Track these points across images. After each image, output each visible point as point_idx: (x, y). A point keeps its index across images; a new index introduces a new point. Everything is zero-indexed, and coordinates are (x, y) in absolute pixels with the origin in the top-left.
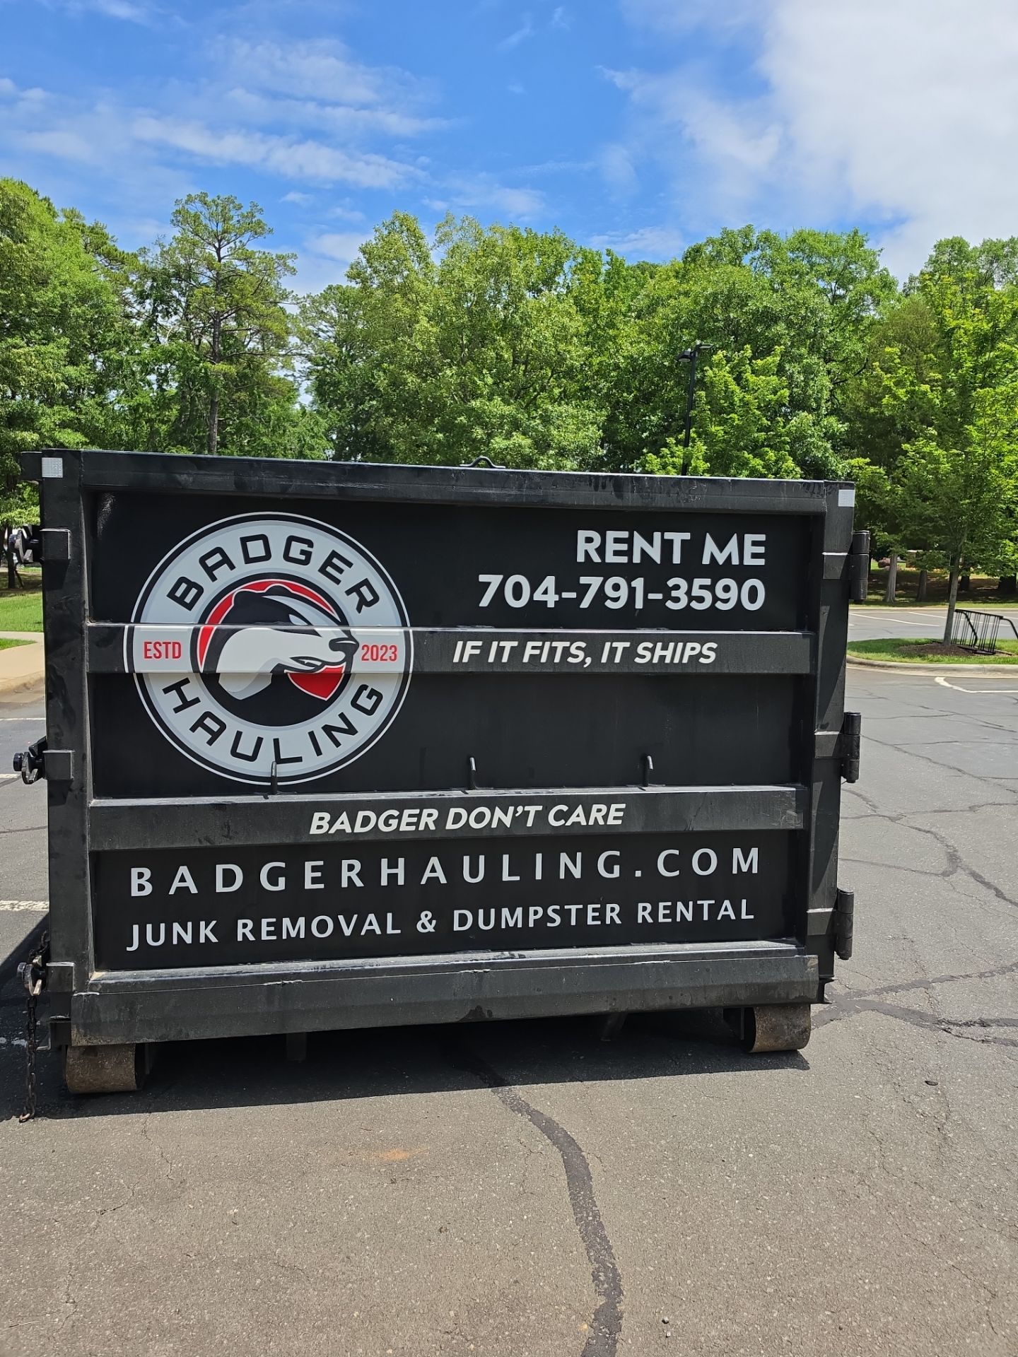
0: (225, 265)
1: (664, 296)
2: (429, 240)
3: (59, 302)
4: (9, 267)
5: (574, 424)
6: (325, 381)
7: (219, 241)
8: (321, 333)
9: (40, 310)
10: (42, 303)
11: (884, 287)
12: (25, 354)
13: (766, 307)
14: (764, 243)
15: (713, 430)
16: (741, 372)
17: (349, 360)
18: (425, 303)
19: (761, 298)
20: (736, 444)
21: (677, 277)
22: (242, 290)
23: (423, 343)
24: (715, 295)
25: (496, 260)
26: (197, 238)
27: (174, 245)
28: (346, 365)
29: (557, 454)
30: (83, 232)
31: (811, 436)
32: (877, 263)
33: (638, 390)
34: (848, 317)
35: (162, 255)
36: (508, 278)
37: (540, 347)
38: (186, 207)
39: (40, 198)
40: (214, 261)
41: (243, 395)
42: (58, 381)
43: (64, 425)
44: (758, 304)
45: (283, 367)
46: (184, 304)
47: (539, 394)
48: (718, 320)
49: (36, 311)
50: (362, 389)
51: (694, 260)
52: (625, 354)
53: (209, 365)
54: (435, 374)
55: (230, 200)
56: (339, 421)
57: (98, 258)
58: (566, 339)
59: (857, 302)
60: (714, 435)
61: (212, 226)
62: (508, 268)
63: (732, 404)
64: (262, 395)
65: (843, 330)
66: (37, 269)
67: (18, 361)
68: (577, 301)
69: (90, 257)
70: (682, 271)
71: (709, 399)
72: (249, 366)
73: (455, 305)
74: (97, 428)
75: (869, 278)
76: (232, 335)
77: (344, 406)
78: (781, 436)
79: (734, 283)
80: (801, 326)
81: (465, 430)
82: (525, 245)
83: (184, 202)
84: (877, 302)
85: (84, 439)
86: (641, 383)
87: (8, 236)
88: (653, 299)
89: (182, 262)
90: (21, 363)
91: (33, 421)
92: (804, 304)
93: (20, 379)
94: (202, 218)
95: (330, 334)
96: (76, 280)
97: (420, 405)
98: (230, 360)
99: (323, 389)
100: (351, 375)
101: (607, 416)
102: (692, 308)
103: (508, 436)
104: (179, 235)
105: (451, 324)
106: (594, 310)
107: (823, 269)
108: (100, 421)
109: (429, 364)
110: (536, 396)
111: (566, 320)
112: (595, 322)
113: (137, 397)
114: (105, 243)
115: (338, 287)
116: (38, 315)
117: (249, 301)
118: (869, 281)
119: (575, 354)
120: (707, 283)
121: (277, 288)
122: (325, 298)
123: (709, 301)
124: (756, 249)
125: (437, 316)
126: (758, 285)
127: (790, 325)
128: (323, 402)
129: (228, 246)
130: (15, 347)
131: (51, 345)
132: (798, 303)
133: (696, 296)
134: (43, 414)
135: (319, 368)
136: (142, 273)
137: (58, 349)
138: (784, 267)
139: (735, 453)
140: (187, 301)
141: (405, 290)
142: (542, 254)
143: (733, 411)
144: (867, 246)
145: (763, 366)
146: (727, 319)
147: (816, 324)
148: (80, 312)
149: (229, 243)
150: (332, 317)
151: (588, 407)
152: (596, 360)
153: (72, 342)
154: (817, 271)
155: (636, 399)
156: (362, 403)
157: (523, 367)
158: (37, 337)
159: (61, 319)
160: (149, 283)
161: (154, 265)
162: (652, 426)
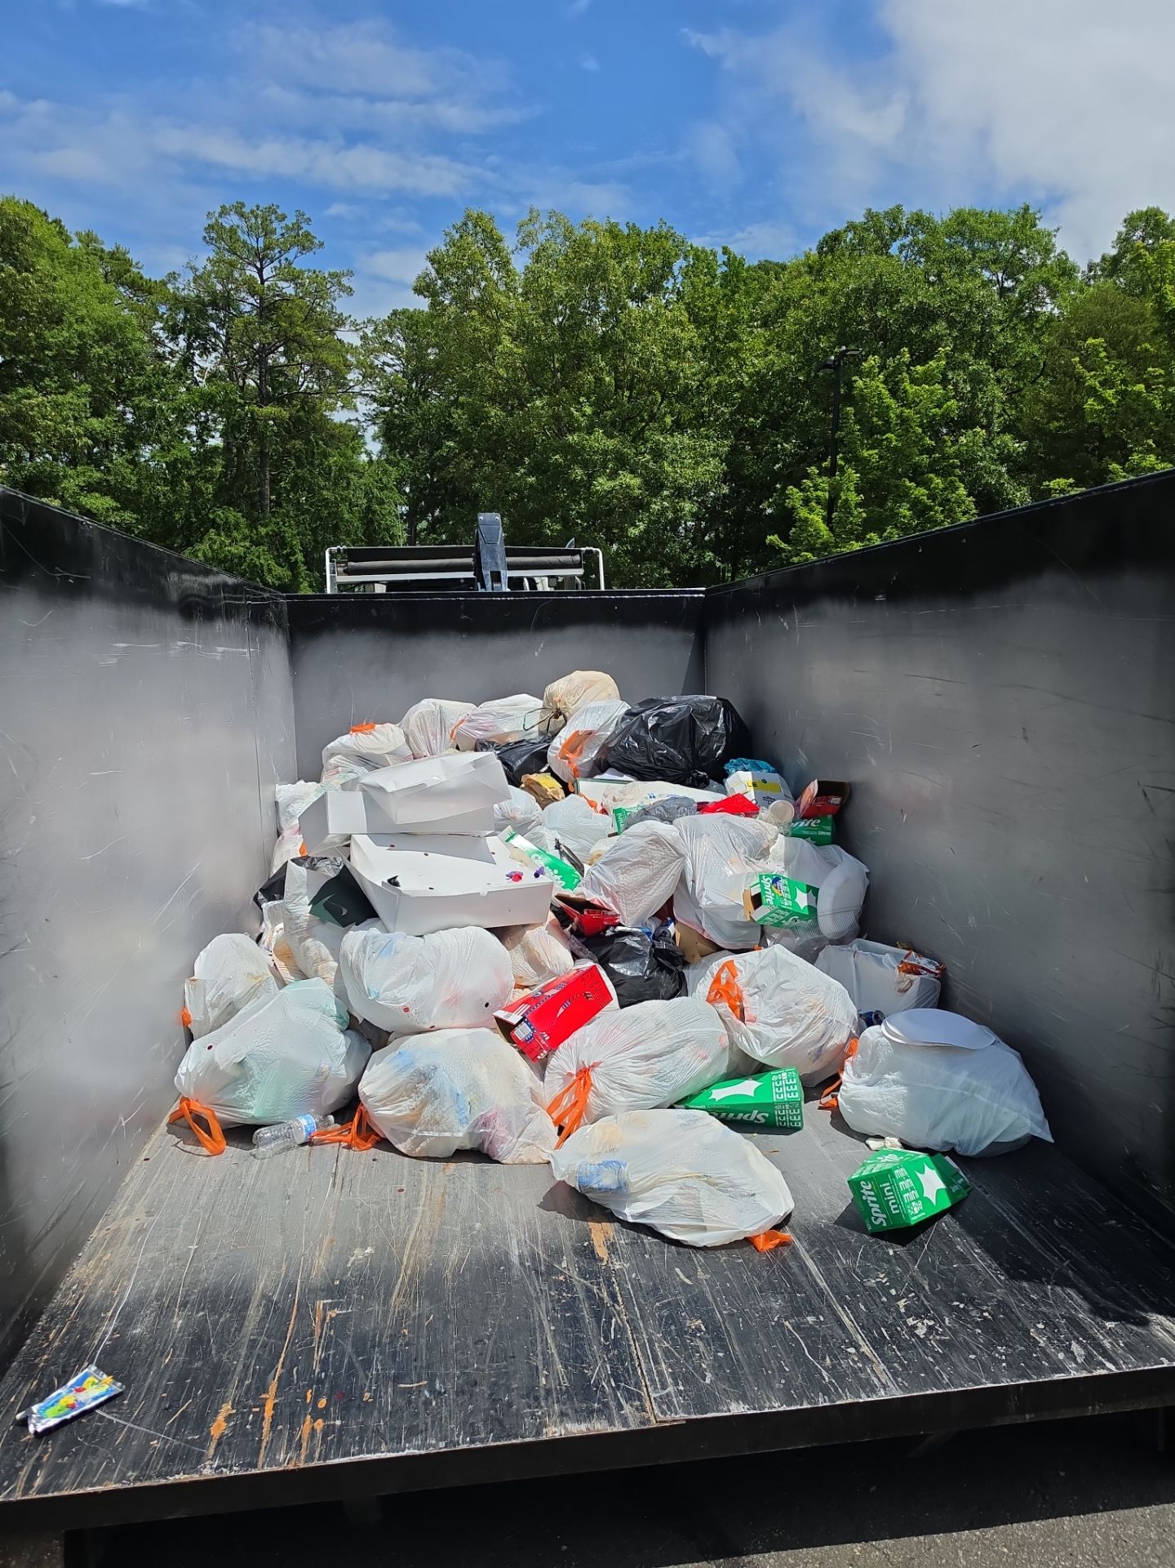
0: (269, 287)
1: (796, 296)
2: (509, 242)
3: (76, 342)
4: (14, 301)
5: (691, 458)
6: (393, 424)
7: (261, 261)
8: (386, 368)
9: (54, 352)
10: (56, 345)
11: (1063, 274)
12: (38, 405)
13: (921, 302)
14: (916, 226)
15: (866, 454)
16: (897, 383)
17: (420, 398)
18: (507, 319)
19: (915, 292)
20: (894, 471)
21: (810, 273)
22: (290, 316)
23: (506, 368)
24: (857, 290)
25: (590, 262)
26: (234, 257)
27: (209, 268)
28: (418, 404)
29: (673, 494)
30: (101, 258)
31: (982, 459)
32: (1054, 245)
33: (766, 412)
34: (1021, 313)
35: (195, 281)
36: (606, 284)
37: (647, 367)
38: (220, 221)
39: (50, 220)
40: (256, 283)
41: (298, 444)
42: (79, 436)
43: (90, 488)
44: (912, 300)
45: (343, 407)
46: (224, 338)
47: (647, 424)
48: (862, 323)
49: (50, 354)
50: (438, 430)
51: (832, 250)
52: (750, 371)
53: (256, 408)
54: (522, 406)
55: (271, 210)
56: (413, 471)
57: (122, 289)
58: (679, 356)
59: (1030, 295)
60: (867, 460)
61: (252, 242)
62: (605, 271)
63: (887, 422)
64: (320, 443)
65: (1014, 329)
66: (47, 303)
67: (31, 413)
68: (689, 308)
69: (111, 287)
70: (816, 267)
71: (858, 417)
72: (303, 408)
73: (544, 321)
74: (129, 490)
75: (1043, 265)
76: (282, 373)
77: (417, 453)
78: (949, 458)
79: (881, 275)
80: (965, 326)
81: (560, 471)
82: (625, 242)
83: (217, 215)
84: (1053, 294)
85: (115, 504)
86: (771, 405)
87: (11, 265)
88: (782, 301)
89: (219, 287)
90: (34, 416)
91: (54, 485)
92: (968, 296)
93: (34, 435)
94: (239, 233)
95: (397, 368)
96: (95, 315)
97: (507, 443)
98: (280, 401)
99: (392, 433)
100: (424, 414)
101: (731, 446)
102: (829, 308)
103: (613, 475)
104: (212, 255)
105: (540, 345)
106: (711, 318)
107: (989, 256)
108: (132, 482)
109: (516, 394)
110: (644, 427)
111: (677, 330)
112: (713, 333)
113: (173, 451)
114: (129, 271)
115: (404, 312)
116: (53, 358)
117: (299, 329)
118: (1044, 269)
119: (690, 370)
120: (848, 277)
121: (331, 312)
122: (391, 325)
123: (850, 299)
124: (906, 234)
125: (524, 335)
126: (910, 276)
127: (951, 323)
128: (392, 449)
129: (272, 265)
130: (29, 397)
131: (70, 394)
132: (960, 297)
133: (834, 296)
134: (65, 477)
135: (387, 409)
136: (172, 302)
137: (77, 398)
138: (940, 254)
139: (893, 481)
140: (227, 333)
141: (484, 304)
142: (646, 254)
143: (889, 430)
144: (1040, 225)
145: (925, 373)
146: (874, 321)
147: (984, 323)
148: (101, 352)
149: (272, 262)
150: (398, 348)
151: (708, 437)
152: (714, 381)
153: (95, 391)
154: (980, 258)
155: (764, 425)
156: (439, 447)
157: (627, 393)
158: (53, 385)
159: (81, 363)
160: (181, 316)
161: (186, 292)
162: (786, 455)
